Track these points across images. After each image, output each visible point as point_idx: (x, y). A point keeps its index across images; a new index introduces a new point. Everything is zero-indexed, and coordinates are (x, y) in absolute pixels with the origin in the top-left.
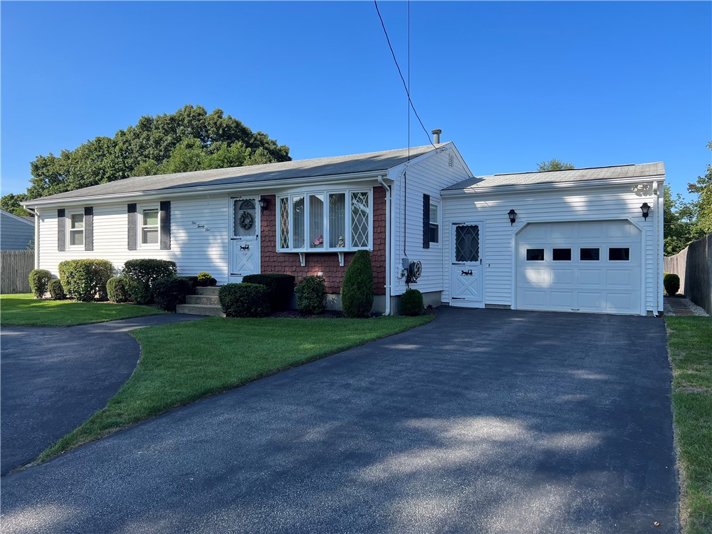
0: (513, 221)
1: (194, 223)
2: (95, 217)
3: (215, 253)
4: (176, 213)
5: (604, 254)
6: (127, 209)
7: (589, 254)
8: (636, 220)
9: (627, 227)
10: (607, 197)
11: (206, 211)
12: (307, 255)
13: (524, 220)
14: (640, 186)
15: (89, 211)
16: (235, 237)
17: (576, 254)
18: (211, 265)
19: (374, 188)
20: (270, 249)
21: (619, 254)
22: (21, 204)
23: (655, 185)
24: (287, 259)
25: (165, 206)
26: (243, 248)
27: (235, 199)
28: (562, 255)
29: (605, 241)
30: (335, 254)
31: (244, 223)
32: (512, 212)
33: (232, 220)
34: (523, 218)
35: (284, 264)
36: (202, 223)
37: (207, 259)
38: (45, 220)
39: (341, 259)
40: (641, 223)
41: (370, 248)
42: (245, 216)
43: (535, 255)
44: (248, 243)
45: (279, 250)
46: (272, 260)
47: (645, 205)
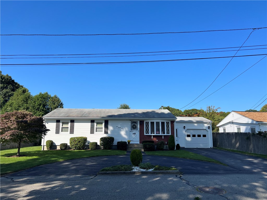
0: (184, 128)
1: (117, 127)
2: (75, 123)
3: (123, 133)
4: (110, 123)
5: (202, 136)
7: (199, 136)
9: (205, 131)
10: (201, 124)
12: (153, 136)
14: (208, 123)
16: (131, 131)
17: (197, 136)
19: (171, 121)
20: (142, 134)
21: (204, 136)
23: (211, 123)
24: (147, 137)
25: (106, 122)
26: (134, 134)
27: (131, 121)
28: (194, 136)
29: (202, 133)
32: (184, 127)
33: (130, 126)
34: (186, 128)
36: (120, 127)
39: (163, 137)
40: (208, 129)
41: (170, 134)
43: (189, 136)
44: (135, 132)
45: (145, 134)
46: (143, 137)
47: (209, 127)
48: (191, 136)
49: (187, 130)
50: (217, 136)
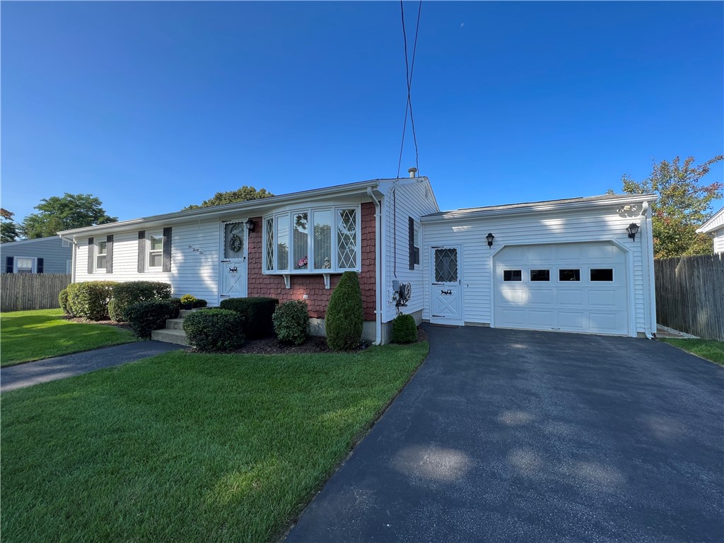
0: (490, 244)
1: (190, 247)
2: (115, 244)
3: (206, 273)
4: (175, 238)
5: (585, 275)
6: (138, 236)
7: (569, 275)
8: (621, 241)
9: (609, 248)
10: (587, 219)
11: (199, 235)
12: (292, 277)
13: (500, 243)
14: (626, 208)
15: (110, 238)
16: (225, 260)
17: (554, 275)
18: (204, 286)
19: (362, 204)
20: (257, 271)
21: (602, 275)
22: (58, 233)
23: (645, 205)
24: (272, 281)
25: (167, 232)
26: (232, 270)
27: (225, 223)
28: (540, 276)
29: (586, 262)
30: (321, 276)
31: (233, 246)
32: (490, 236)
33: (223, 243)
34: (500, 241)
35: (269, 286)
36: (196, 247)
37: (199, 280)
38: (81, 247)
39: (327, 281)
40: (628, 244)
41: (358, 269)
42: (234, 240)
43: (512, 276)
44: (237, 265)
45: (265, 272)
46: (258, 282)
47: (633, 226)
48: (526, 276)
49: (506, 249)
50: (692, 275)
